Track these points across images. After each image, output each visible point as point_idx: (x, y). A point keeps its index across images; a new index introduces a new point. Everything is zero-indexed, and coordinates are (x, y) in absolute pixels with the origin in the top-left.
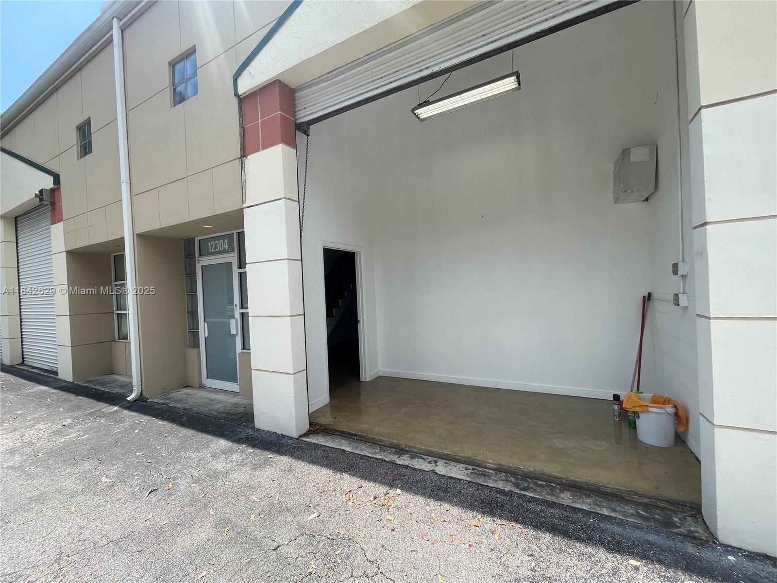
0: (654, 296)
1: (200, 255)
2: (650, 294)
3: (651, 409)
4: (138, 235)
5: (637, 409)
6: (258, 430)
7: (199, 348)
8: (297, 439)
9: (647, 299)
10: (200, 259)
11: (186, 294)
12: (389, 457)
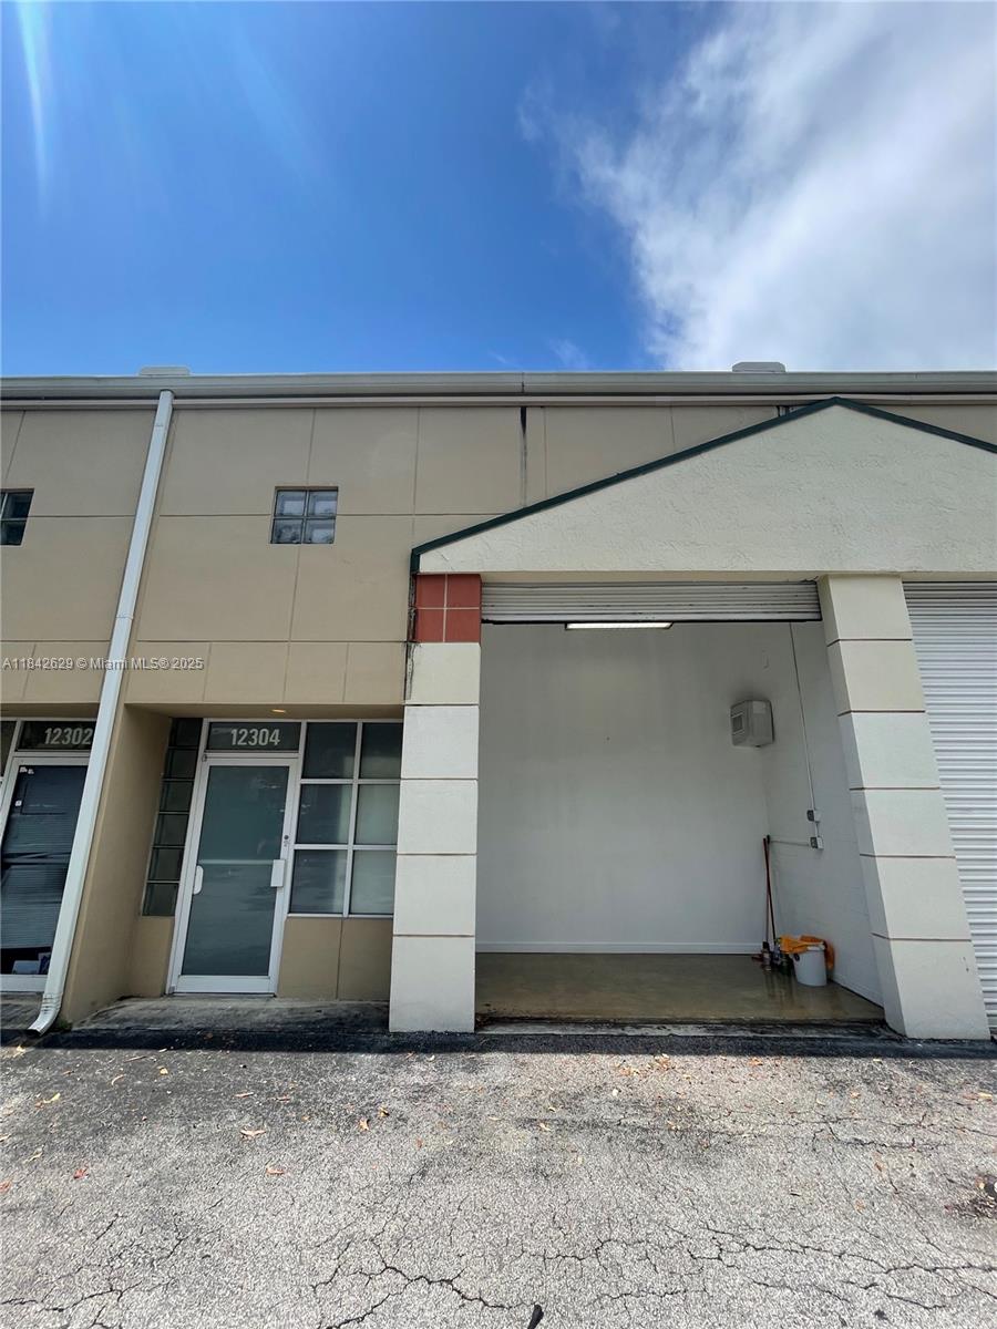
0: (773, 838)
1: (208, 748)
2: (768, 837)
3: (809, 948)
4: (126, 706)
5: (798, 950)
6: (395, 1034)
7: (174, 915)
8: (475, 1034)
9: (767, 841)
10: (209, 755)
11: (157, 813)
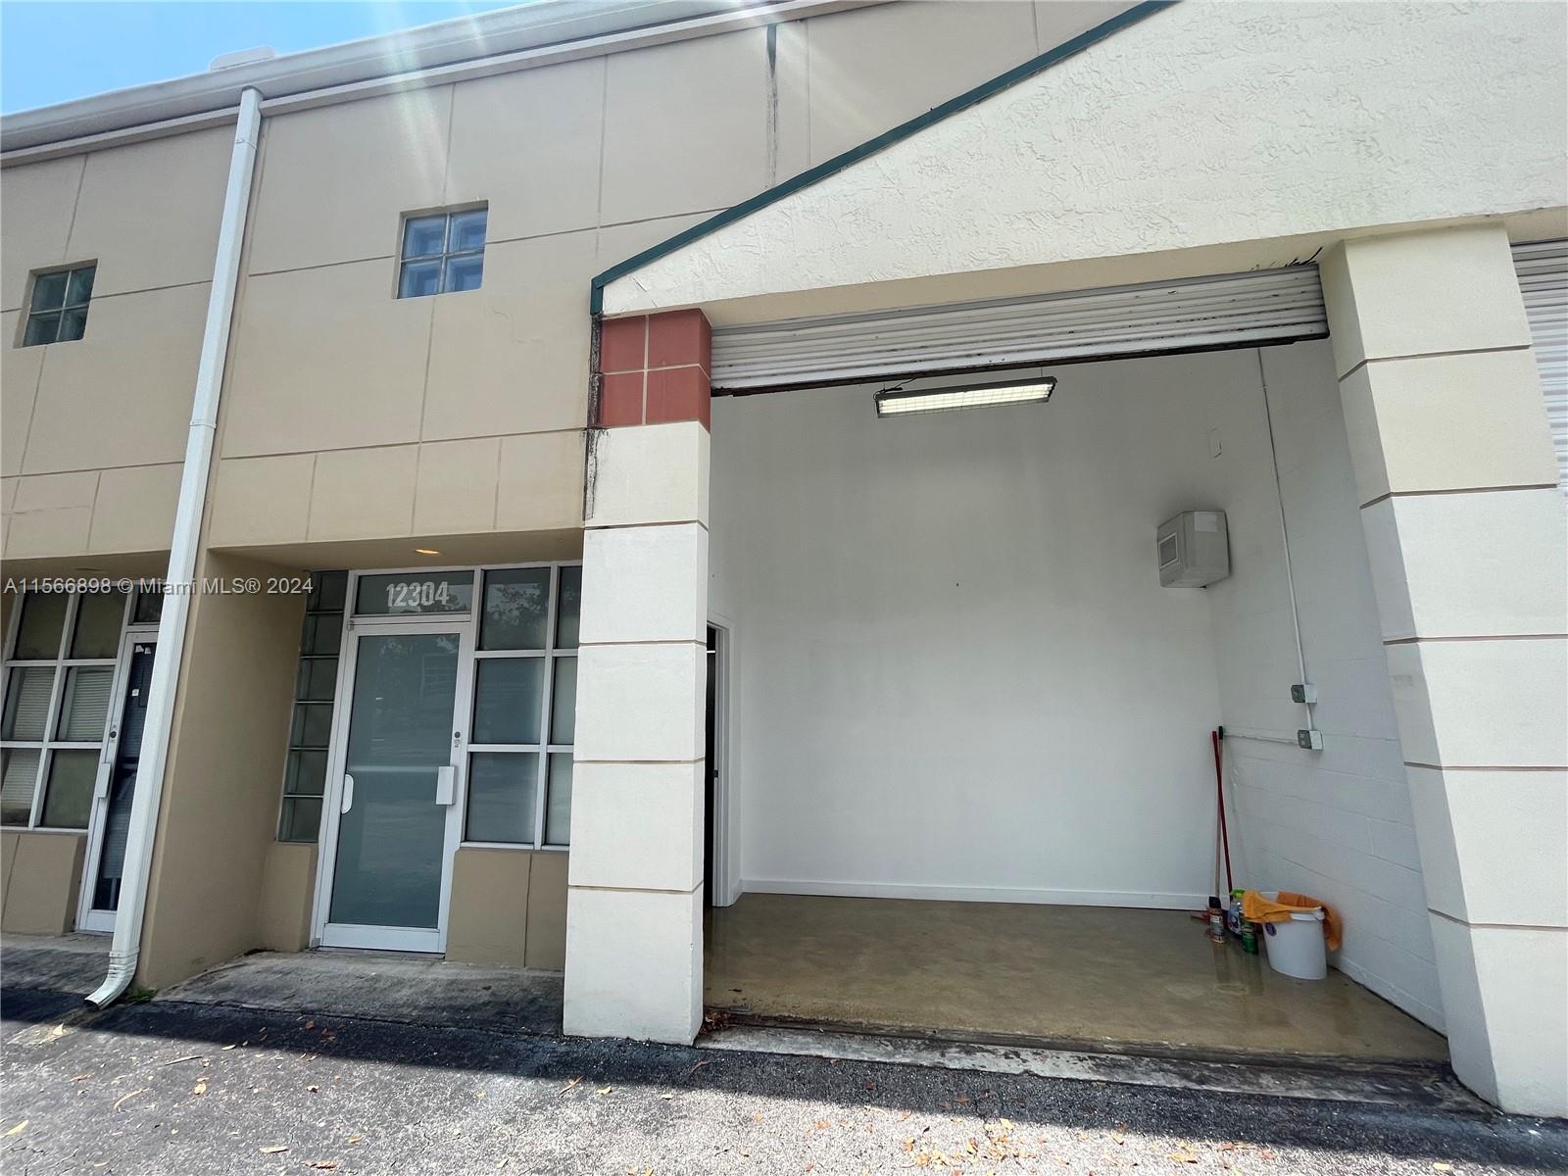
0: (1229, 731)
1: (357, 611)
2: (1221, 728)
3: (1294, 917)
4: (213, 552)
7: (317, 842)
8: (693, 1047)
9: (1219, 736)
10: (358, 620)
11: (294, 702)
12: (928, 1059)
